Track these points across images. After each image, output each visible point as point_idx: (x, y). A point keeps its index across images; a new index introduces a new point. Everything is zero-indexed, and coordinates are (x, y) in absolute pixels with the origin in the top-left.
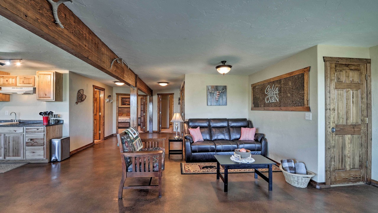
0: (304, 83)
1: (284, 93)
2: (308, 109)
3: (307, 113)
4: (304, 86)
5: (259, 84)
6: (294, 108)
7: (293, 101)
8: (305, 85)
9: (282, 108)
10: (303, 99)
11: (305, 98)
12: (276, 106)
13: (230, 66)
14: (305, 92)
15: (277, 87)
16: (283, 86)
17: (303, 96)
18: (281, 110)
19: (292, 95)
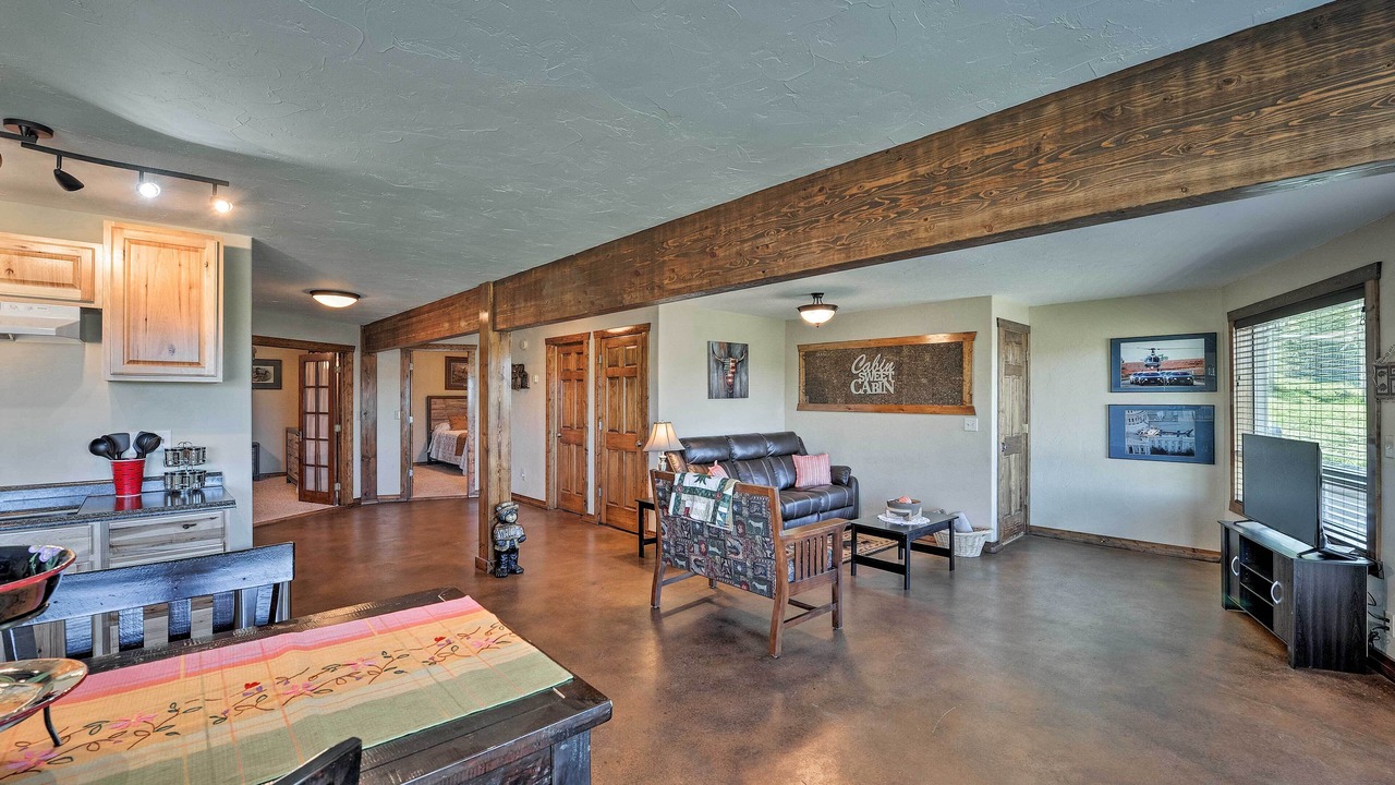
0: (961, 360)
1: (909, 375)
2: (971, 411)
3: (968, 419)
4: (961, 366)
5: (831, 347)
6: (937, 408)
7: (934, 395)
8: (965, 365)
9: (904, 406)
10: (961, 392)
11: (966, 389)
12: (887, 402)
13: (834, 308)
14: (966, 378)
15: (888, 361)
16: (906, 360)
17: (961, 386)
18: (901, 410)
19: (932, 381)
